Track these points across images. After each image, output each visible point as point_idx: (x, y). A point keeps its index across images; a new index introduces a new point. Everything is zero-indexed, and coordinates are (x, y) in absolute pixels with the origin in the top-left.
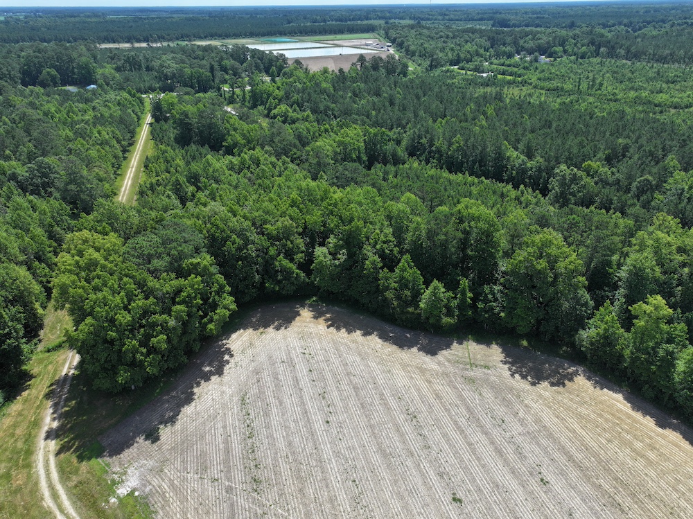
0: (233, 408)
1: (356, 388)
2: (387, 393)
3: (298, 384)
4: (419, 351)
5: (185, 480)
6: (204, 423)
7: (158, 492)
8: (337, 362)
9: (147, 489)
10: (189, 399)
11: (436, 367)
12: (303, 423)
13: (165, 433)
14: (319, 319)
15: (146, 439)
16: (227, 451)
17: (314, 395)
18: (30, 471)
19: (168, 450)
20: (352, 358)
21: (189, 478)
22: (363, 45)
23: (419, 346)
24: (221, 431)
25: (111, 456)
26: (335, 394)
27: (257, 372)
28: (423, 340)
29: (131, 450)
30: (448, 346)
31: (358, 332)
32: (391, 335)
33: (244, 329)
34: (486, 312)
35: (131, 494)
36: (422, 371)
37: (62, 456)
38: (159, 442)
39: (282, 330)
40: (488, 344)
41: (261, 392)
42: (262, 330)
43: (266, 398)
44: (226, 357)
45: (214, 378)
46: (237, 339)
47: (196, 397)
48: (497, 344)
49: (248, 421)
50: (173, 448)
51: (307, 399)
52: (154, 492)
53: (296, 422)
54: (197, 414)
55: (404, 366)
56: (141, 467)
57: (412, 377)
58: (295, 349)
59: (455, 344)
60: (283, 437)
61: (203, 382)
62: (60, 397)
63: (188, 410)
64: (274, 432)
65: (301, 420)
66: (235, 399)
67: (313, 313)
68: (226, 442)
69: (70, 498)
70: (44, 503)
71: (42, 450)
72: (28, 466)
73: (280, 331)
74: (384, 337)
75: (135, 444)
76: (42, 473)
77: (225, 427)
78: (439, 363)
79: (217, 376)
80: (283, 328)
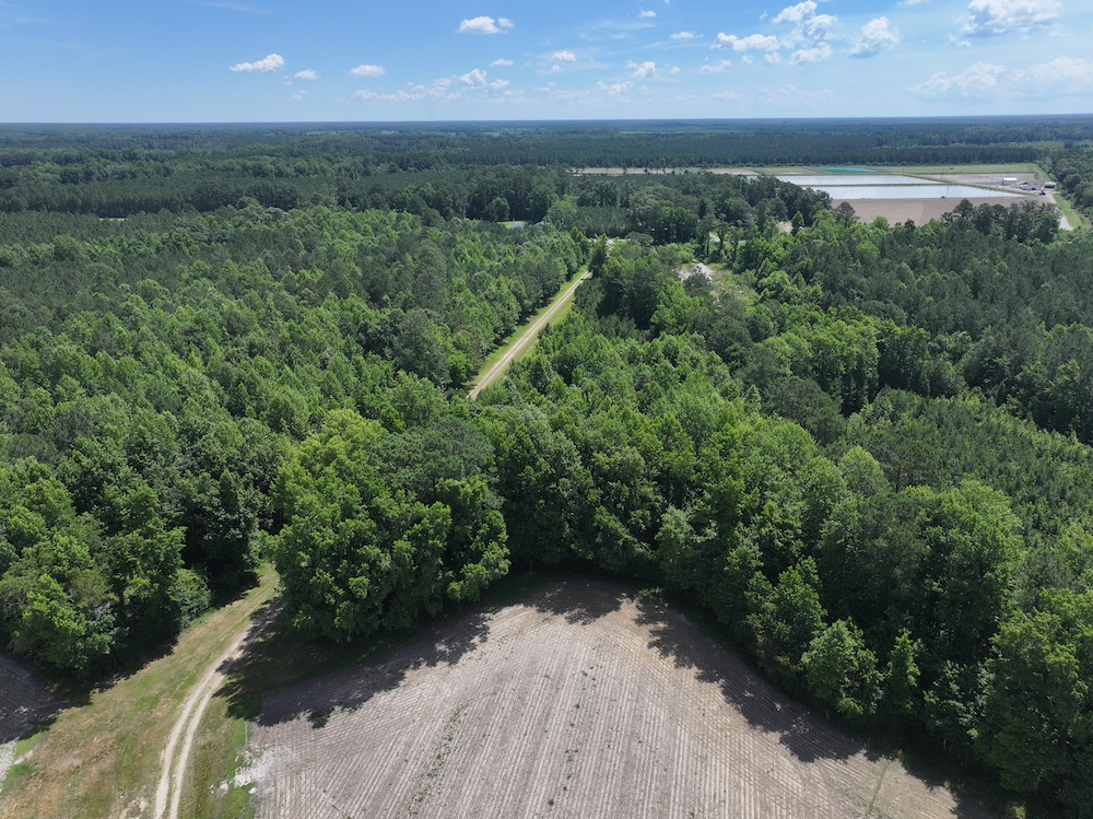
0: (437, 721)
1: (629, 766)
2: (677, 795)
3: (547, 720)
4: (781, 742)
5: (315, 799)
6: (387, 727)
7: (275, 800)
8: (626, 708)
9: (267, 791)
10: (391, 683)
11: (796, 784)
12: (514, 788)
13: (338, 720)
14: (644, 626)
15: (310, 719)
16: (390, 783)
17: (558, 748)
18: (178, 704)
19: (324, 746)
20: (657, 712)
21: (321, 800)
22: (997, 184)
23: (786, 733)
24: (401, 747)
25: (261, 724)
26: (592, 761)
27: (501, 678)
28: (801, 727)
29: (285, 725)
30: (843, 755)
31: (695, 670)
32: (748, 694)
33: (526, 606)
34: (941, 716)
35: (247, 788)
36: (765, 781)
37: (218, 699)
38: (322, 729)
39: (576, 626)
40: (933, 781)
41: (488, 712)
42: (549, 614)
43: (488, 725)
44: (476, 640)
45: (442, 665)
46: (507, 617)
47: (402, 683)
48: (953, 789)
49: (443, 750)
50: (331, 746)
51: (545, 750)
52: (272, 798)
53: (505, 780)
54: (389, 709)
55: (737, 760)
56: (281, 755)
57: (738, 786)
58: (576, 663)
59: (860, 757)
60: (474, 796)
61: (424, 665)
62: (264, 621)
63: (382, 699)
64: (467, 783)
65: (514, 780)
66: (449, 708)
67: (640, 613)
68: (397, 769)
69: (188, 761)
70: (162, 753)
71: (205, 683)
72: (180, 697)
73: (574, 626)
74: (732, 694)
75: (295, 720)
76: (186, 713)
77: (408, 745)
78: (805, 781)
79: (447, 663)
80: (581, 622)
